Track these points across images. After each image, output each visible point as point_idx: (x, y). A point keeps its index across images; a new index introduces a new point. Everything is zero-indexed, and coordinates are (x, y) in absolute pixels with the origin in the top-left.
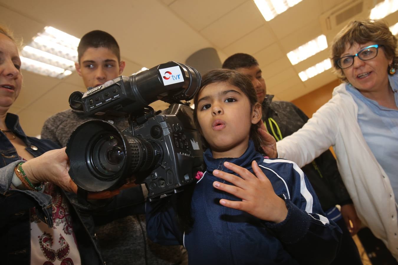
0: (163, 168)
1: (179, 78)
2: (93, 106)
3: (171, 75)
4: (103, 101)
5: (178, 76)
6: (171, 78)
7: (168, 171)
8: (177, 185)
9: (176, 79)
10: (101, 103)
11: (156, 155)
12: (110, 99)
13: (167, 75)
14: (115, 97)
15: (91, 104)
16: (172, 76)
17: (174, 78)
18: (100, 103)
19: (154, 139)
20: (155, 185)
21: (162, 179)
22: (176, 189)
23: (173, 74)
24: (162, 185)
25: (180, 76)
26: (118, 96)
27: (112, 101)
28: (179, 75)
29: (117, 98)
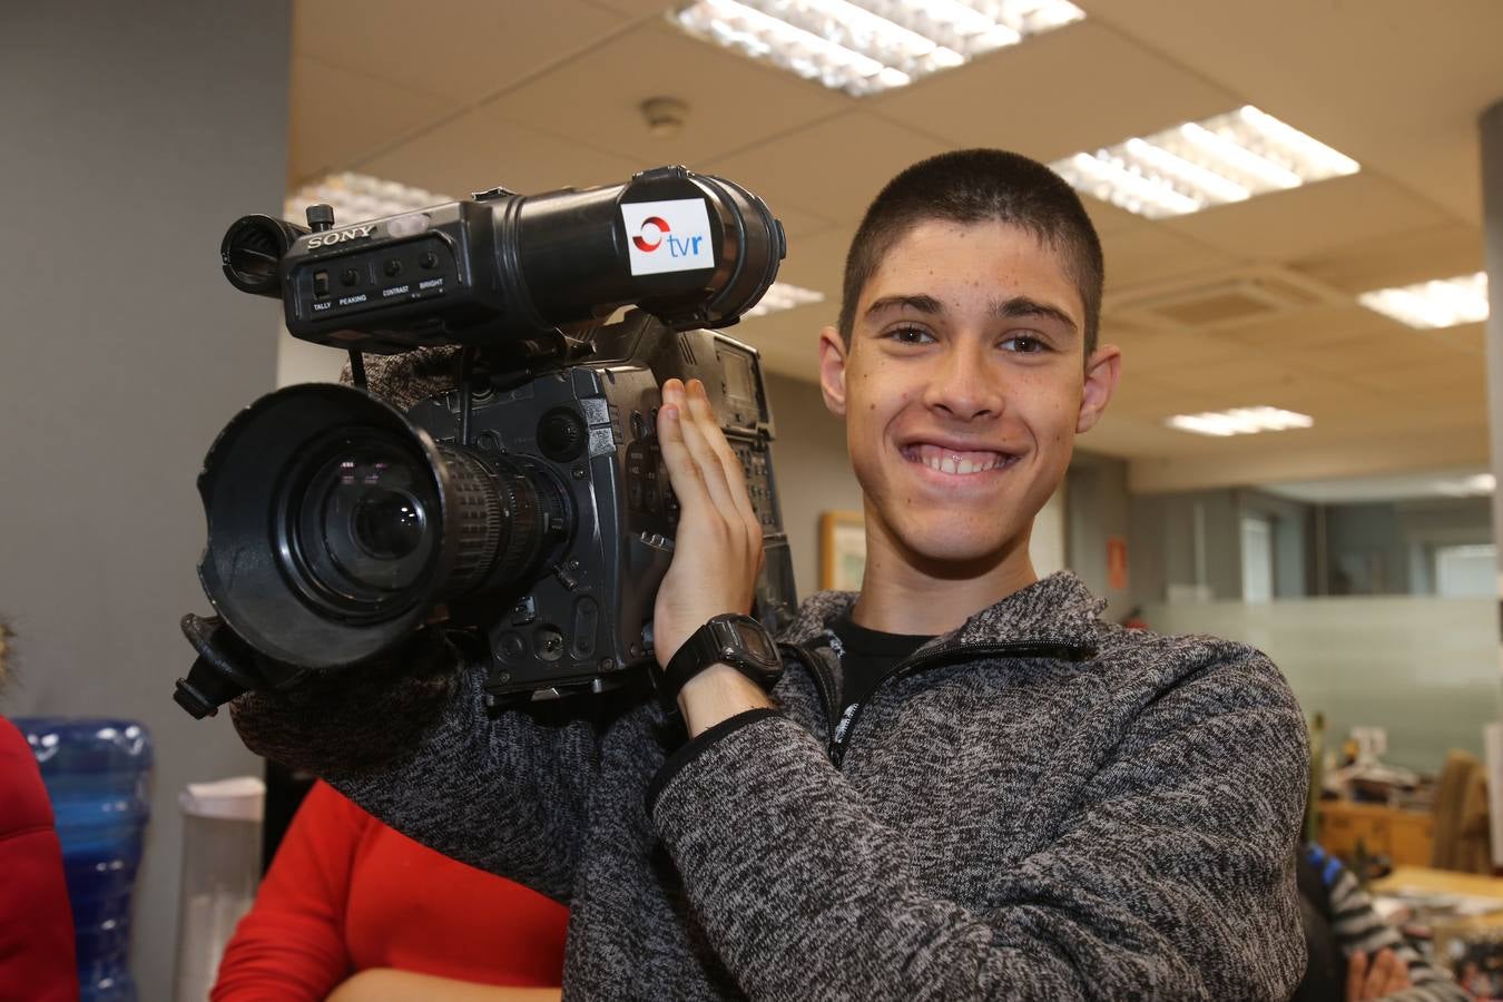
0: (565, 585)
1: (696, 252)
2: (326, 301)
3: (666, 235)
4: (374, 294)
5: (695, 241)
6: (665, 246)
7: (584, 600)
8: (608, 665)
9: (684, 254)
10: (362, 298)
11: (546, 530)
12: (404, 289)
13: (651, 234)
14: (422, 286)
15: (320, 293)
16: (671, 240)
17: (677, 250)
18: (359, 299)
19: (547, 463)
20: (520, 645)
21: (553, 628)
22: (602, 676)
23: (674, 232)
24: (550, 650)
25: (699, 243)
26: (438, 287)
27: (406, 300)
28: (700, 238)
29: (431, 295)
